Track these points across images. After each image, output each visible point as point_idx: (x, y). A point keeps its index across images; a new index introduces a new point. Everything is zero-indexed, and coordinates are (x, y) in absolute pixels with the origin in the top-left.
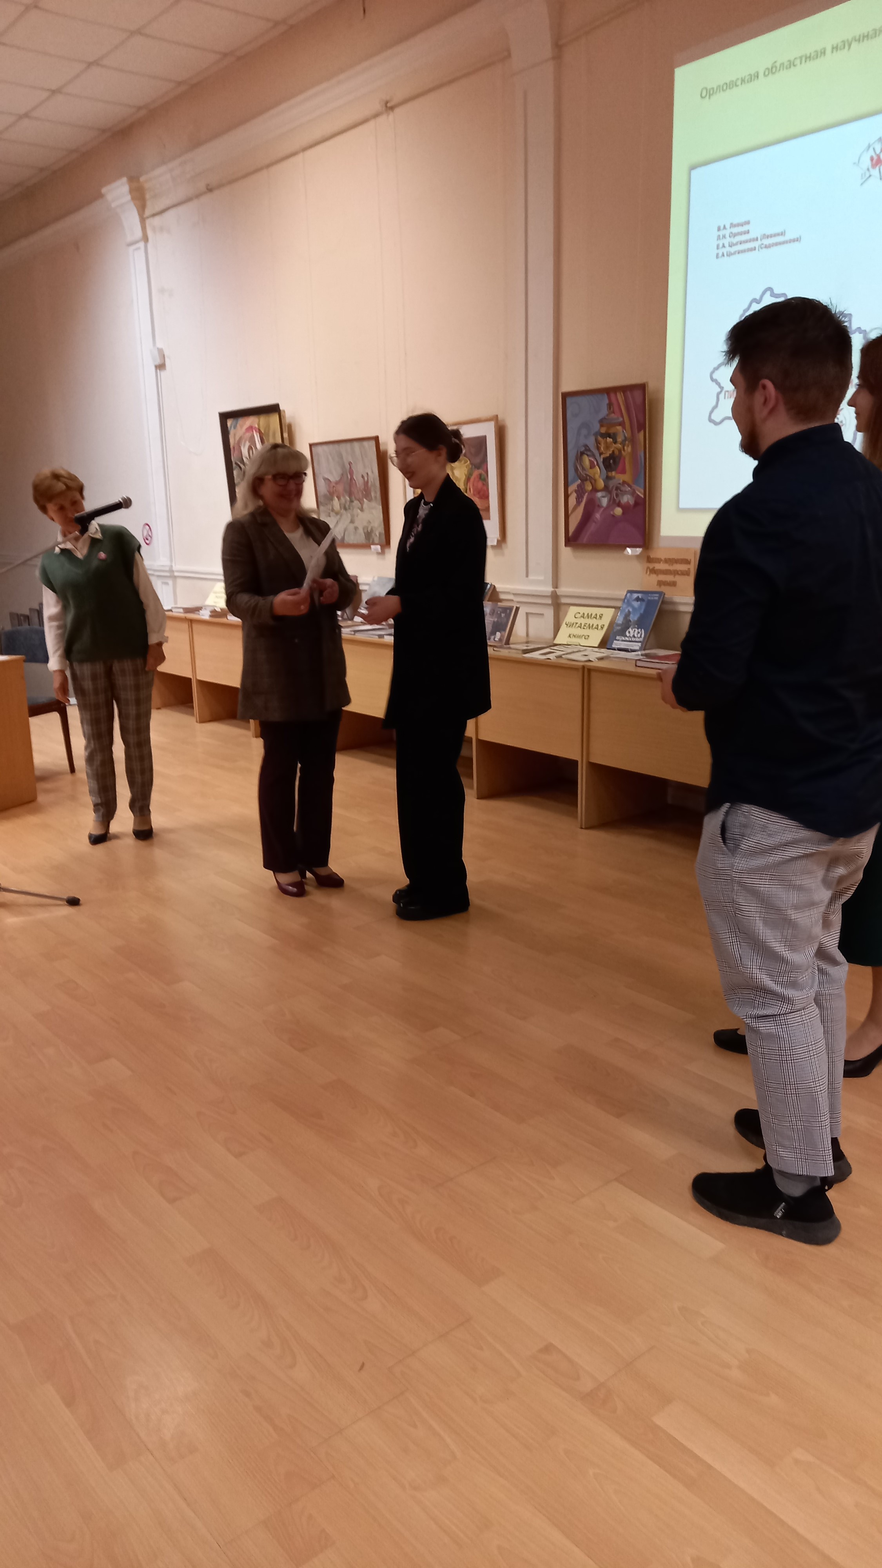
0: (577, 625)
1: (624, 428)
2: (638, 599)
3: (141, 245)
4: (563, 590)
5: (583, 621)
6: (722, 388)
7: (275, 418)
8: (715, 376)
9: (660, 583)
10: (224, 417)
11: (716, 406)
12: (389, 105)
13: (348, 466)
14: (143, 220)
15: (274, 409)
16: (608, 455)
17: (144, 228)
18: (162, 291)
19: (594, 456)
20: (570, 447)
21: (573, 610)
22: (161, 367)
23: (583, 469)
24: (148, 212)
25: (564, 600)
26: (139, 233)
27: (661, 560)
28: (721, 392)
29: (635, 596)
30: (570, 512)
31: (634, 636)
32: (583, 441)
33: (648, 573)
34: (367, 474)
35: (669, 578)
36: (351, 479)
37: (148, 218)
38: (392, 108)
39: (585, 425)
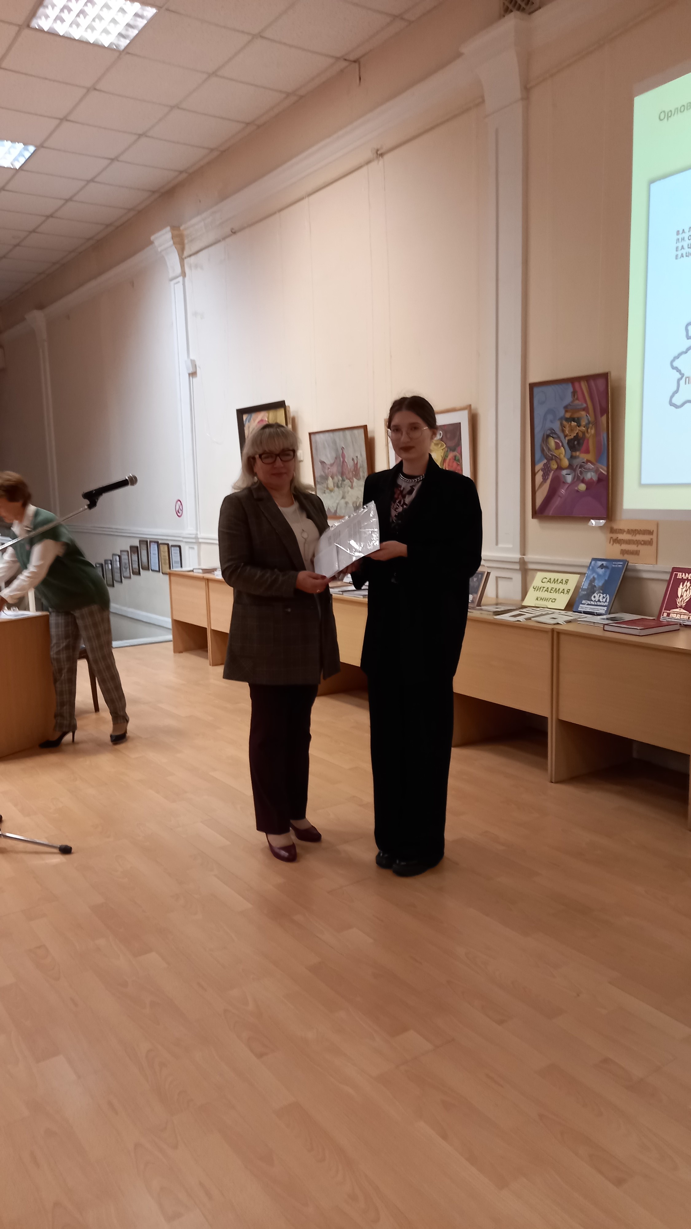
0: (545, 589)
1: (588, 412)
2: (602, 566)
3: (180, 279)
4: (529, 557)
5: (550, 585)
6: (682, 375)
7: (281, 412)
8: (675, 364)
9: (623, 552)
10: (241, 413)
11: (676, 392)
12: (379, 152)
13: (340, 452)
14: (182, 260)
15: (281, 405)
16: (572, 437)
17: (182, 266)
18: (195, 314)
19: (559, 438)
20: (537, 430)
21: (539, 576)
22: (193, 374)
23: (549, 449)
24: (186, 253)
25: (531, 566)
26: (178, 270)
27: (624, 531)
28: (681, 378)
29: (600, 563)
30: (536, 488)
31: (599, 601)
32: (548, 425)
33: (612, 542)
34: (357, 457)
35: (632, 547)
36: (343, 462)
37: (186, 258)
38: (382, 155)
39: (551, 411)
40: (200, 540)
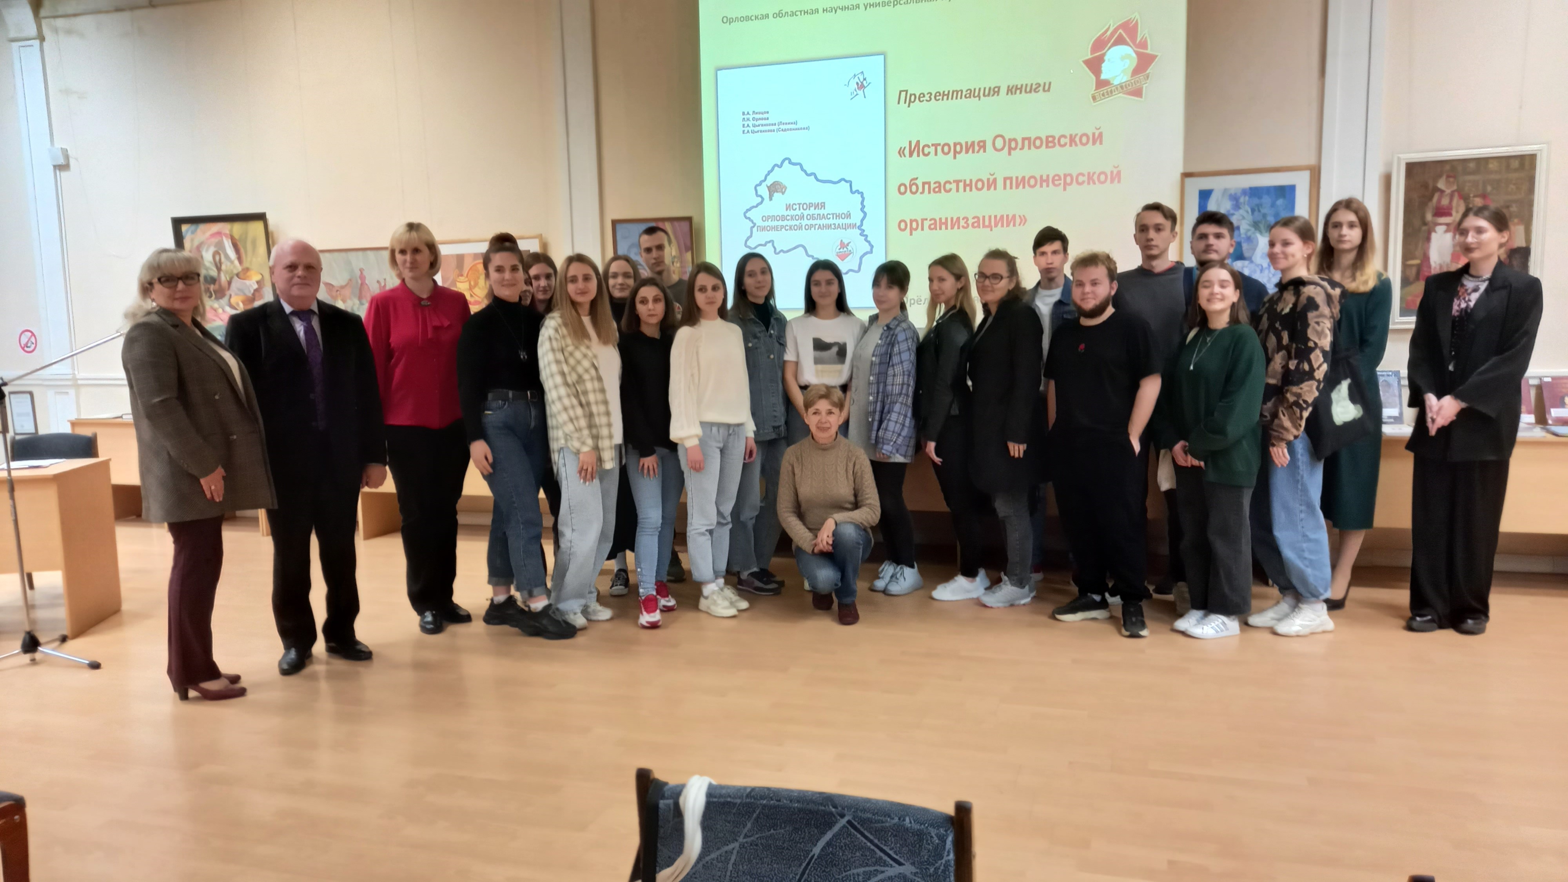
3: (36, 43)
6: (755, 224)
7: (257, 226)
8: (748, 215)
10: (179, 222)
11: (751, 236)
13: (358, 273)
14: (38, 19)
15: (260, 217)
17: (39, 27)
18: (67, 90)
22: (62, 167)
24: (46, 13)
26: (32, 30)
28: (754, 227)
34: (385, 280)
36: (362, 284)
37: (46, 18)
40: (80, 382)
